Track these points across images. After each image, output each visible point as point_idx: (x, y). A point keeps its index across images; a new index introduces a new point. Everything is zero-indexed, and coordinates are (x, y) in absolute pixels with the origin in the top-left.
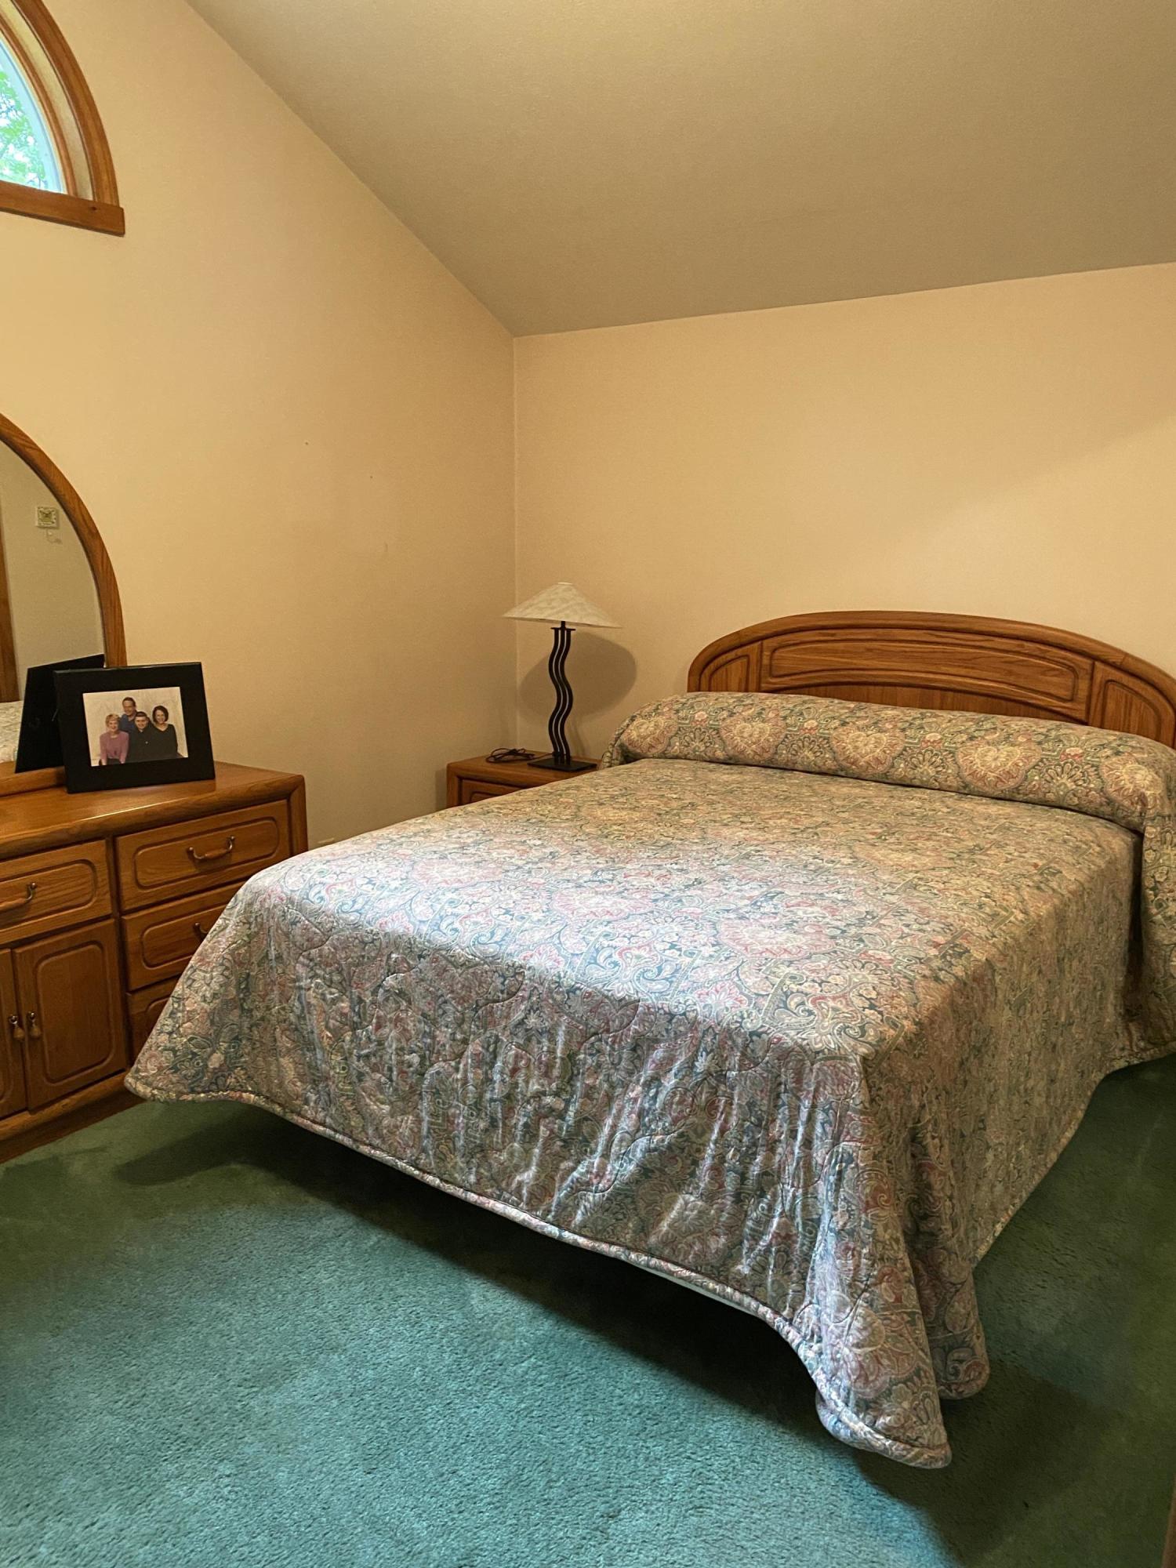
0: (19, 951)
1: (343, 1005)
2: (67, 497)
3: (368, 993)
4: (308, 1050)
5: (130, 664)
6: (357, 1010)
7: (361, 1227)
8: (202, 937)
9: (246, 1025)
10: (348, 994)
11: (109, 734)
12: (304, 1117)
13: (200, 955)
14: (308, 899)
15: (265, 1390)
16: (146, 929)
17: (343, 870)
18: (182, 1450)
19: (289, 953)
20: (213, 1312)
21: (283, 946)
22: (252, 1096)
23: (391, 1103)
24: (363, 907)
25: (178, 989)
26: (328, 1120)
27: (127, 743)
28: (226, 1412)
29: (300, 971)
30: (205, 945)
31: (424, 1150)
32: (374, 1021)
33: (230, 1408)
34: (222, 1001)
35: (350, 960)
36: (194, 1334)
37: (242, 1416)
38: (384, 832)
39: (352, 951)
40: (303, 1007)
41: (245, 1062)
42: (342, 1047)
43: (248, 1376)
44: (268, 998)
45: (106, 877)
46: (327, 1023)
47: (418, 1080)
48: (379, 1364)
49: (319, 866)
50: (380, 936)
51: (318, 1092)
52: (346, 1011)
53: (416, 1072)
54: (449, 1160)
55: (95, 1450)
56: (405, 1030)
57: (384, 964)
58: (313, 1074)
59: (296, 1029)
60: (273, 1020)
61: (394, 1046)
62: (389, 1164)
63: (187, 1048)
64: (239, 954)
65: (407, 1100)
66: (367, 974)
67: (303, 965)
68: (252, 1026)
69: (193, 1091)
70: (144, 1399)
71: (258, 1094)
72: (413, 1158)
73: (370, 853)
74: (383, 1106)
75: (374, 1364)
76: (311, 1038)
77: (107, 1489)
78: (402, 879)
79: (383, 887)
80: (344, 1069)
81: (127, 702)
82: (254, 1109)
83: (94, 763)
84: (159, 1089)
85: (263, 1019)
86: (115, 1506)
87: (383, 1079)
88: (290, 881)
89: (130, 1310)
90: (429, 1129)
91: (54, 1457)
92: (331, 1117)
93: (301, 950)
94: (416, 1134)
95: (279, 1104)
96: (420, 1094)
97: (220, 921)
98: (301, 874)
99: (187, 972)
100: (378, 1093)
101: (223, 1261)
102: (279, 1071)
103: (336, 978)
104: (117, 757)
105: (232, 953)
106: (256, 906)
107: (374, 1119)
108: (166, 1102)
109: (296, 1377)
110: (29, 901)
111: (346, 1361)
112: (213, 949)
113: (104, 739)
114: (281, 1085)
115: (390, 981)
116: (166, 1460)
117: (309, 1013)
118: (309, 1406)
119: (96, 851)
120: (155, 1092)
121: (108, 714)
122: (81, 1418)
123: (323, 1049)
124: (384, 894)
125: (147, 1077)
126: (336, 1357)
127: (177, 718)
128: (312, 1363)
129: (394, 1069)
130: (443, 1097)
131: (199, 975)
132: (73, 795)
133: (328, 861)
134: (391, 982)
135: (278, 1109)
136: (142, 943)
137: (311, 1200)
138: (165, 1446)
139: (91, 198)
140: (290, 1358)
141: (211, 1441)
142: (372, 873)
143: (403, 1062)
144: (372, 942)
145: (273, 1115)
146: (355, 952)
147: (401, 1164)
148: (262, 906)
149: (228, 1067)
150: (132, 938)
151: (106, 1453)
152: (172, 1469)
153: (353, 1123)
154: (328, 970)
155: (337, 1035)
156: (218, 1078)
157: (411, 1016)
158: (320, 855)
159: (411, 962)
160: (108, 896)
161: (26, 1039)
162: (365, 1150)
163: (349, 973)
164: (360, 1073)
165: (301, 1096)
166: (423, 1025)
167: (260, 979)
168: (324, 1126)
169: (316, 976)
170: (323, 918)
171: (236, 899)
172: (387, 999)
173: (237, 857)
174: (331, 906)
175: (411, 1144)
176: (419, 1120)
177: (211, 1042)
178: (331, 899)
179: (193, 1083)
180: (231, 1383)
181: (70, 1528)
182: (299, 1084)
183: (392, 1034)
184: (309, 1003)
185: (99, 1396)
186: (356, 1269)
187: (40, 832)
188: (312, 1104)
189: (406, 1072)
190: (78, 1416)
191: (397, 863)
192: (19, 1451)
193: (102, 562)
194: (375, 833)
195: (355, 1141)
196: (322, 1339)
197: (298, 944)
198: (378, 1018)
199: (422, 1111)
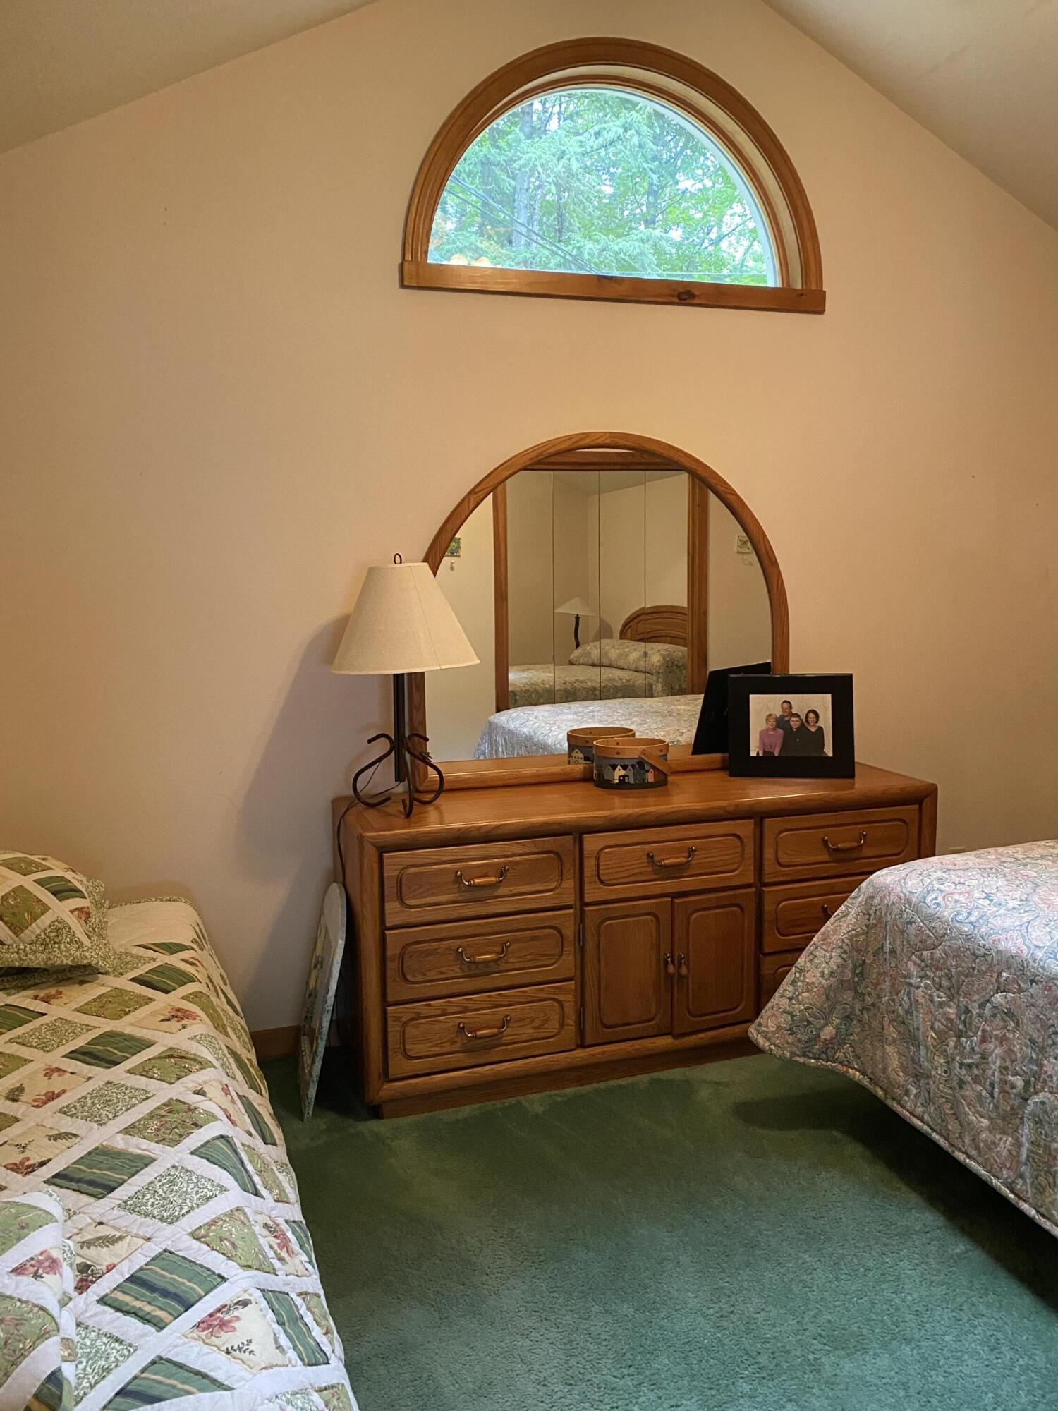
0: (677, 901)
1: (949, 1010)
2: (755, 533)
3: (976, 1005)
4: (913, 1045)
5: (791, 672)
6: (963, 1019)
7: (950, 1231)
8: (828, 917)
9: (858, 1006)
10: (955, 1000)
11: (768, 730)
12: (902, 1107)
13: (824, 933)
14: (924, 902)
15: (837, 1352)
16: (781, 902)
17: (962, 881)
18: (757, 1375)
19: (902, 950)
20: (800, 1262)
21: (898, 942)
22: (858, 1074)
23: (990, 1119)
24: (978, 921)
25: (801, 960)
26: (926, 1117)
27: (781, 740)
28: (799, 1358)
29: (912, 969)
30: (828, 927)
31: (1021, 1176)
32: (980, 1033)
33: (803, 1356)
34: (838, 980)
35: (960, 969)
36: (780, 1275)
37: (814, 1367)
38: (1010, 849)
39: (963, 961)
40: (911, 1003)
41: (854, 1040)
42: (945, 1051)
43: (823, 1333)
44: (879, 987)
45: (752, 851)
46: (933, 1023)
47: (1020, 1104)
48: (951, 1374)
49: (939, 874)
50: (992, 952)
51: (919, 1087)
52: (953, 1016)
53: (1019, 1095)
54: (1047, 1194)
55: (687, 1343)
56: (1010, 1050)
57: (994, 980)
58: (915, 1068)
59: (904, 1023)
60: (883, 1009)
61: (998, 1064)
62: (984, 1178)
63: (803, 1015)
64: (857, 941)
65: (1008, 1119)
66: (976, 986)
67: (915, 963)
68: (863, 1009)
69: (804, 1055)
70: (732, 1315)
71: (863, 1073)
72: (1010, 1180)
73: (991, 869)
74: (982, 1120)
75: (945, 1372)
76: (916, 1034)
77: (692, 1381)
78: (1021, 900)
79: (1000, 904)
80: (946, 1072)
81: (785, 704)
82: (859, 1087)
83: (753, 754)
84: (776, 1045)
85: (873, 1005)
86: (696, 1398)
87: (984, 1093)
88: (910, 883)
89: (730, 1232)
90: (1028, 1156)
91: (656, 1335)
92: (929, 1114)
93: (915, 949)
94: (1014, 1156)
95: (881, 1088)
96: (1022, 1118)
97: (843, 908)
98: (921, 878)
99: (810, 948)
100: (978, 1105)
101: (814, 1218)
102: (884, 1057)
103: (945, 983)
104: (772, 750)
105: (851, 939)
106: (877, 901)
107: (972, 1129)
108: (780, 1058)
109: (867, 1353)
110: (689, 861)
111: (918, 1358)
112: (835, 931)
113: (763, 735)
114: (884, 1070)
115: (998, 998)
116: (742, 1378)
117: (916, 1010)
118: (876, 1385)
119: (745, 828)
120: (773, 1047)
121: (768, 714)
122: (679, 1309)
123: (927, 1048)
124: (1000, 912)
125: (768, 1032)
126: (908, 1349)
127: (826, 722)
128: (884, 1346)
129: (996, 1086)
130: (1046, 1128)
131: (820, 952)
132: (733, 778)
133: (949, 870)
134: (999, 1000)
135: (880, 1093)
136: (776, 913)
137: (904, 1188)
138: (742, 1365)
139: (799, 287)
140: (865, 1331)
141: (783, 1378)
142: (991, 889)
143: (1006, 1082)
144: (983, 956)
145: (875, 1097)
146: (966, 963)
147: (996, 1183)
148: (882, 901)
149: (840, 1040)
150: (768, 907)
151: (695, 1349)
152: (747, 1388)
153: (950, 1127)
154: (938, 973)
155: (942, 1038)
156: (828, 1049)
157: (1018, 1038)
158: (942, 863)
159: (1022, 985)
160: (752, 867)
161: (676, 976)
162: (961, 1157)
163: (958, 981)
164: (961, 1080)
165: (903, 1086)
166: (1030, 1050)
167: (874, 968)
168: (922, 1122)
169: (926, 976)
170: (937, 924)
171: (859, 892)
172: (994, 1015)
173: (866, 852)
174: (947, 913)
175: (1008, 1165)
176: (1018, 1144)
177: (826, 1016)
178: (947, 907)
179: (806, 1048)
180: (807, 1333)
181: (660, 1401)
182: (901, 1074)
183: (996, 1051)
184: (917, 1001)
185: (696, 1297)
186: (939, 1271)
187: (704, 805)
188: (912, 1097)
189: (1008, 1093)
190: (678, 1307)
191: (1018, 882)
192: (630, 1317)
193: (777, 587)
194: (1000, 850)
195: (952, 1145)
196: (897, 1327)
197: (912, 943)
198: (984, 1031)
199: (1022, 1136)
